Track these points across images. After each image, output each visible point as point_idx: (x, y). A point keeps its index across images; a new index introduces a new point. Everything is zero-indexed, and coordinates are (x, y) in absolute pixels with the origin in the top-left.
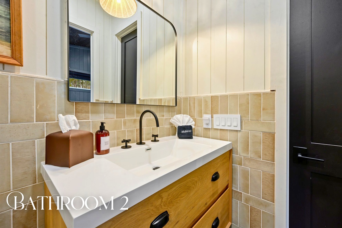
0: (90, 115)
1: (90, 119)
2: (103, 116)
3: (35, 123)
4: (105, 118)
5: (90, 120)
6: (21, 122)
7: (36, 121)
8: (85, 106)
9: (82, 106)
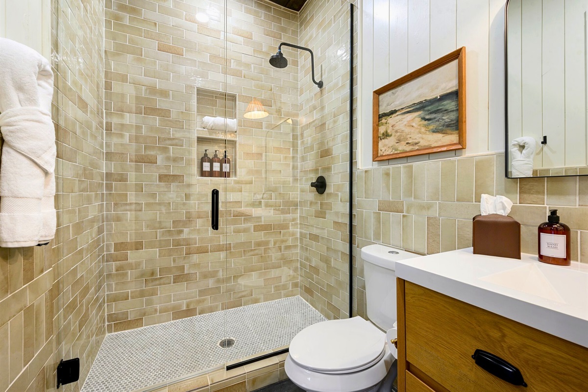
0: (546, 197)
1: (545, 203)
2: (576, 199)
3: (474, 203)
4: (581, 204)
5: (545, 206)
6: (463, 202)
7: (475, 202)
8: (535, 184)
9: (531, 183)
